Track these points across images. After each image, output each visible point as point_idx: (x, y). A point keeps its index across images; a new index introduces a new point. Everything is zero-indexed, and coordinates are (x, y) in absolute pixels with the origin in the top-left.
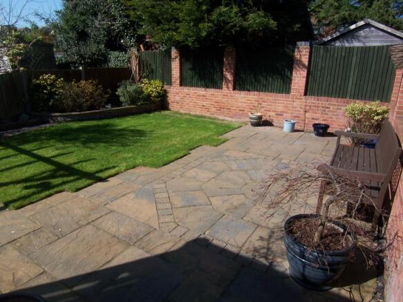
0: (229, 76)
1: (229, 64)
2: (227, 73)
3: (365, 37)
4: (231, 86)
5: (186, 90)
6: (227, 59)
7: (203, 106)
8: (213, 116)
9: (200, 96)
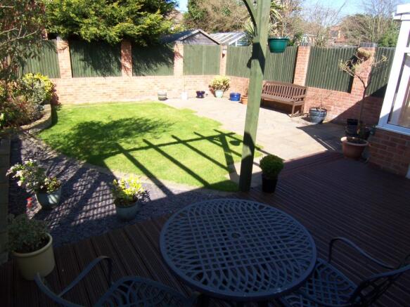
0: (128, 65)
1: (126, 55)
2: (126, 63)
3: (198, 39)
4: (130, 73)
5: (81, 81)
6: (124, 51)
7: (104, 93)
8: (116, 101)
9: (99, 84)
